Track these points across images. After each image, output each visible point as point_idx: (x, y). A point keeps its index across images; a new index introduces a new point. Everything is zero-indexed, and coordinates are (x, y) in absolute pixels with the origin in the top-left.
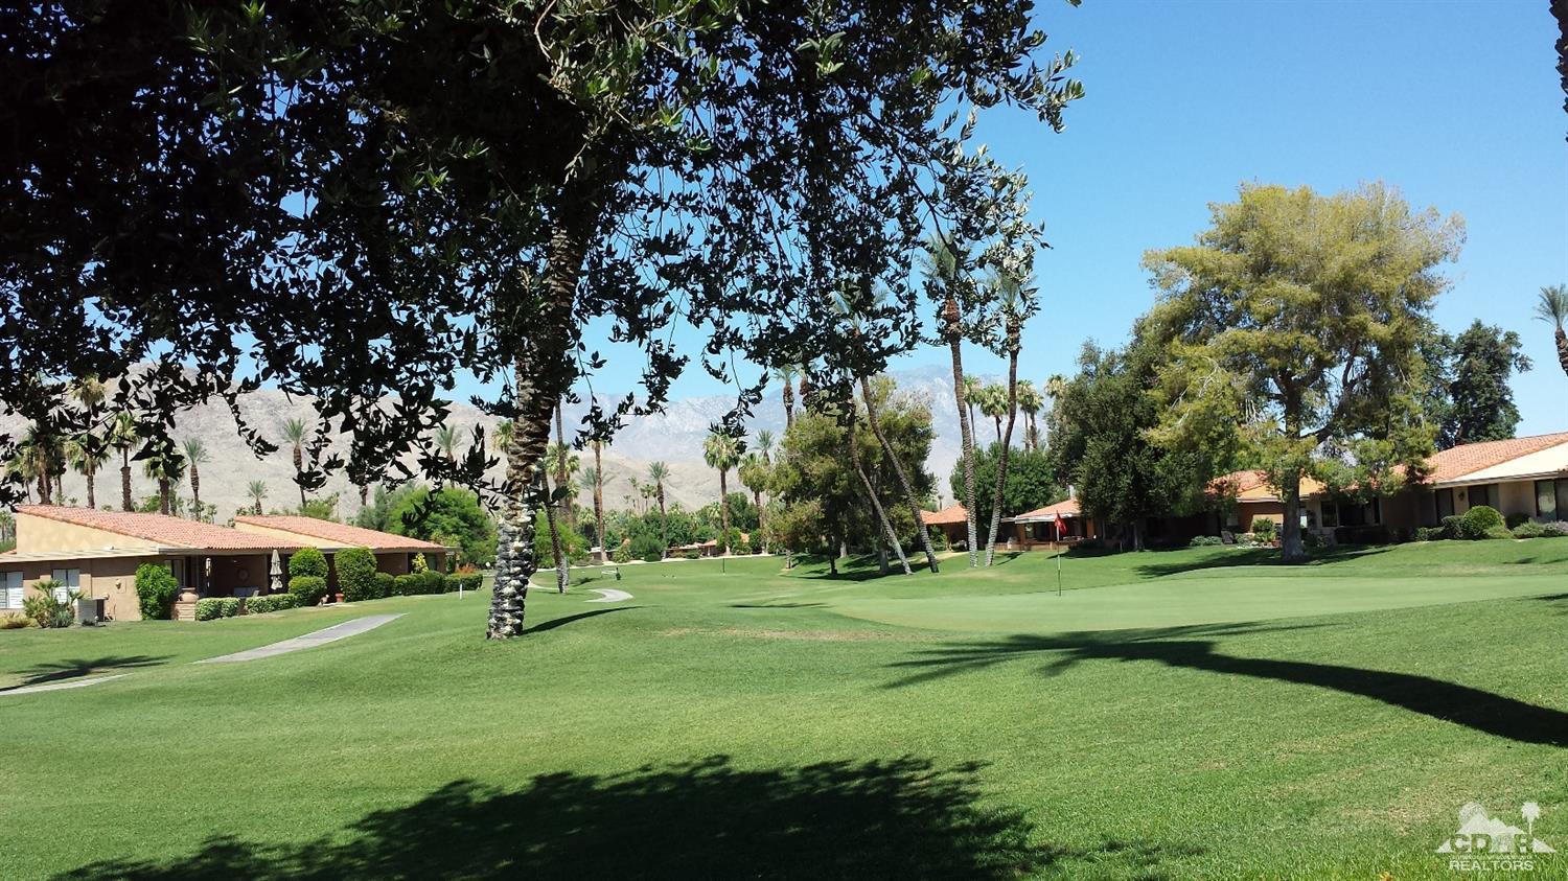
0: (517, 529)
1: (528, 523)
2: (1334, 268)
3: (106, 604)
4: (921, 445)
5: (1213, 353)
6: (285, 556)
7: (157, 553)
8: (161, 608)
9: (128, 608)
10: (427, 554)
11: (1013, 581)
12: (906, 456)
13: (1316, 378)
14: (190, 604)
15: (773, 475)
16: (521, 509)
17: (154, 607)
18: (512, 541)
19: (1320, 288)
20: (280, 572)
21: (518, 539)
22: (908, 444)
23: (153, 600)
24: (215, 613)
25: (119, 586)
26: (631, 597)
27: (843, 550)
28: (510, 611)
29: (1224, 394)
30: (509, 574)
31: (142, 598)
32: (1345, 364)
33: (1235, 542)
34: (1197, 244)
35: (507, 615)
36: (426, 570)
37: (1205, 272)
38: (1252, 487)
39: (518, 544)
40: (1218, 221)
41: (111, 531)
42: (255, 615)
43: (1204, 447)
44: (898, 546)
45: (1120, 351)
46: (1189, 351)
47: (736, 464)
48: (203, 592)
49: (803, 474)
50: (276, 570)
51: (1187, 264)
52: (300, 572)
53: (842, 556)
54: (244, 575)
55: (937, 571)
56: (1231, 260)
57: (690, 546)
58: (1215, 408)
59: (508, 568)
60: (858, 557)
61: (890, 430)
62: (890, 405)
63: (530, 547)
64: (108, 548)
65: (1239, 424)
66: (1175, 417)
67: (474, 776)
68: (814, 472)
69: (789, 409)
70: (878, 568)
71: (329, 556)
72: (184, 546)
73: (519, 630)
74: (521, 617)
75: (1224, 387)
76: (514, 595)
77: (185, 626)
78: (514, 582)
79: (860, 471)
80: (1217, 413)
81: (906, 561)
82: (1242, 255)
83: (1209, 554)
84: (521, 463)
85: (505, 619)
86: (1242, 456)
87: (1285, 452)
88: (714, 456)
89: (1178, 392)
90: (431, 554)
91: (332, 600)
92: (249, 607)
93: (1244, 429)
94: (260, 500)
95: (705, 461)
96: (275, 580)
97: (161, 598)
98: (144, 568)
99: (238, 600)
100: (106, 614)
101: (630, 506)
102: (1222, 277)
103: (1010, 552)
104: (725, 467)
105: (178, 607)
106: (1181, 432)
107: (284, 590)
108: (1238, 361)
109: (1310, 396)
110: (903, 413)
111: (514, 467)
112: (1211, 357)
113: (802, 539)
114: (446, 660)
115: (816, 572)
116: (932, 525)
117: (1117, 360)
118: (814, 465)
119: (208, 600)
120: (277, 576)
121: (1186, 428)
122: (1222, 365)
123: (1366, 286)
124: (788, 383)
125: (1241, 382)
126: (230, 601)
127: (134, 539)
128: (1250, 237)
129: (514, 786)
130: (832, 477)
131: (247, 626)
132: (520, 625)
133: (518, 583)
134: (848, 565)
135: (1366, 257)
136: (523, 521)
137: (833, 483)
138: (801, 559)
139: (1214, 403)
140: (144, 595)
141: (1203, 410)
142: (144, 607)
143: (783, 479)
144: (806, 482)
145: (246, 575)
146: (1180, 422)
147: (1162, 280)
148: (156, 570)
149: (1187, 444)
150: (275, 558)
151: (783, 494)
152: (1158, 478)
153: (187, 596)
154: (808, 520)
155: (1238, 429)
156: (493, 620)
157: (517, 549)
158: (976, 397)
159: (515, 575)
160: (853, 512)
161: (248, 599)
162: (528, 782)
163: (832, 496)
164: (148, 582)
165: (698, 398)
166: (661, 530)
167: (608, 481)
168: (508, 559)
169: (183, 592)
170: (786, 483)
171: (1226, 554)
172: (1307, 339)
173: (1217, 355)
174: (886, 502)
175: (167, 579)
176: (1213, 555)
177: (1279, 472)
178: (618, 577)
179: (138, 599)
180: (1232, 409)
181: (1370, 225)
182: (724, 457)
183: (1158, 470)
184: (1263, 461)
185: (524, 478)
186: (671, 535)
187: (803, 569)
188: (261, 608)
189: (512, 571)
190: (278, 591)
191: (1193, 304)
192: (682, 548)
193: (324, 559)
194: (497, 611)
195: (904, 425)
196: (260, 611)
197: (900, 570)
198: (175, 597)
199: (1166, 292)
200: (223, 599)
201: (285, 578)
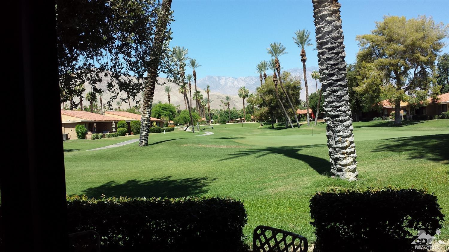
0: (145, 119)
1: (148, 117)
2: (409, 41)
3: (68, 135)
4: (297, 91)
5: (375, 65)
6: (116, 122)
7: (81, 122)
8: (83, 136)
9: (74, 136)
10: (157, 122)
11: (318, 130)
12: (293, 94)
13: (405, 73)
14: (90, 135)
15: (255, 100)
16: (146, 114)
17: (80, 136)
18: (144, 122)
19: (406, 46)
20: (115, 127)
21: (146, 121)
22: (294, 91)
23: (80, 134)
24: (97, 138)
25: (71, 130)
26: (213, 134)
27: (277, 120)
28: (144, 140)
29: (377, 77)
30: (144, 130)
31: (77, 134)
32: (415, 68)
33: (386, 119)
34: (371, 33)
35: (143, 141)
36: (156, 126)
37: (373, 42)
38: (386, 104)
39: (146, 122)
40: (378, 27)
41: (69, 116)
42: (108, 138)
43: (371, 93)
44: (290, 120)
45: (353, 64)
46: (368, 65)
47: (247, 97)
48: (93, 132)
49: (263, 100)
50: (114, 126)
51: (368, 39)
52: (120, 127)
53: (276, 123)
54: (106, 127)
55: (300, 127)
56: (381, 38)
57: (237, 119)
58: (374, 81)
59: (143, 128)
60: (281, 123)
61: (288, 87)
62: (289, 80)
63: (149, 123)
64: (68, 120)
65: (381, 86)
66: (363, 84)
67: (116, 180)
68: (266, 99)
69: (261, 81)
70: (285, 126)
71: (128, 123)
72: (89, 120)
73: (147, 144)
74: (147, 141)
75: (377, 75)
76: (145, 136)
77: (89, 141)
78: (145, 132)
79: (279, 99)
80: (375, 83)
81: (292, 125)
82: (385, 37)
83: (377, 122)
84: (146, 102)
85: (143, 142)
86: (381, 95)
87: (394, 94)
88: (241, 94)
89: (364, 77)
90: (158, 122)
91: (130, 134)
92: (106, 136)
93: (383, 87)
94: (120, 106)
95: (239, 96)
96: (114, 129)
97: (82, 133)
98: (78, 126)
99: (103, 134)
100: (68, 138)
101: (221, 108)
102: (378, 43)
103: (323, 122)
104: (244, 98)
105: (87, 136)
106: (365, 88)
107: (116, 131)
108: (382, 68)
109: (403, 78)
110: (292, 82)
111: (145, 103)
112: (374, 66)
113: (263, 118)
114: (128, 151)
115: (269, 127)
116: (302, 114)
117: (352, 67)
118: (266, 97)
119: (94, 134)
120: (114, 128)
121: (366, 87)
122: (377, 69)
123: (420, 46)
124: (261, 74)
125: (383, 74)
126: (100, 134)
127: (76, 118)
128: (386, 32)
129: (122, 182)
130: (271, 101)
131: (104, 141)
132: (147, 143)
133: (146, 132)
134: (278, 125)
135: (419, 37)
136: (147, 117)
137: (272, 102)
138: (265, 123)
139: (374, 80)
140: (78, 133)
141: (371, 82)
142: (78, 136)
143: (258, 101)
144: (264, 102)
145: (106, 128)
146: (365, 85)
147: (362, 44)
148: (81, 126)
149: (366, 91)
150: (113, 123)
151: (258, 105)
152: (363, 101)
153: (89, 133)
154: (264, 113)
155: (381, 87)
156: (140, 142)
157: (146, 124)
158: (318, 77)
159: (145, 130)
160: (277, 110)
161: (106, 134)
162: (126, 182)
163: (271, 106)
164: (79, 129)
165: (243, 77)
166: (229, 115)
167: (212, 101)
168: (143, 126)
169: (88, 132)
170: (259, 102)
171: (382, 122)
172: (402, 61)
173: (375, 66)
174: (287, 108)
175: (83, 129)
176: (378, 123)
177: (393, 100)
178: (213, 128)
179: (76, 134)
180: (379, 81)
181: (421, 28)
182: (244, 95)
183: (363, 99)
184: (388, 97)
185: (147, 106)
186: (232, 116)
187: (265, 126)
188: (109, 136)
189: (144, 129)
190: (114, 132)
191: (370, 51)
192: (235, 120)
193: (126, 123)
194: (141, 139)
195: (292, 86)
196: (109, 137)
197: (290, 127)
198: (86, 133)
199: (362, 48)
200: (99, 134)
201: (116, 128)
